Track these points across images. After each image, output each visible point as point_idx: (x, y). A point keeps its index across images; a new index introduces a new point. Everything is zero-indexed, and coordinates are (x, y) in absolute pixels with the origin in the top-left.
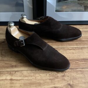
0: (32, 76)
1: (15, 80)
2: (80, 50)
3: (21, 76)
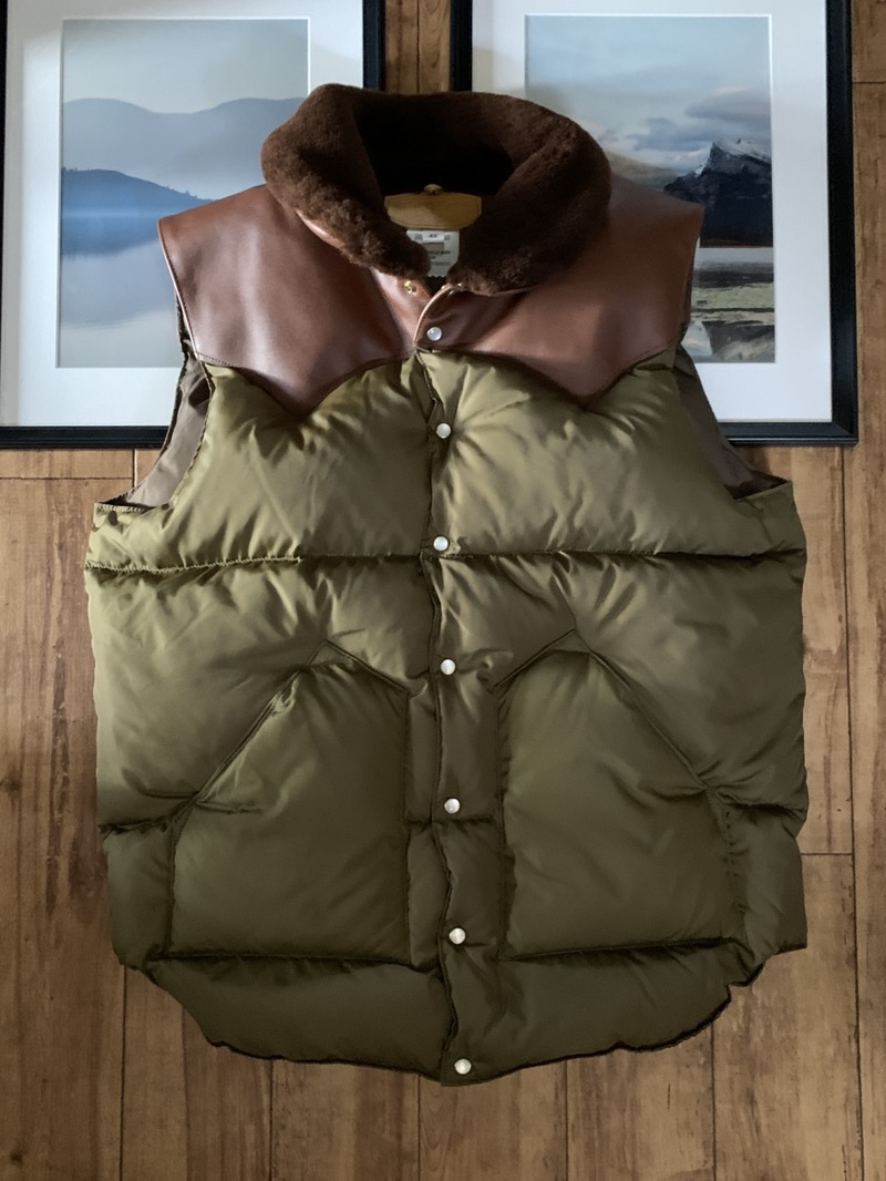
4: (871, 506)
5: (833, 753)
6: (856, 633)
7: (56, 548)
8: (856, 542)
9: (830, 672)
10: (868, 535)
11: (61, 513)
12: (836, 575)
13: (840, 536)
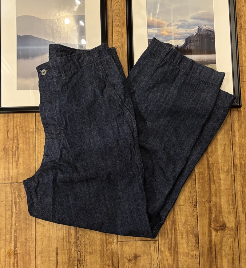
4: (242, 186)
5: (235, 256)
6: (240, 222)
7: (14, 203)
8: (239, 196)
9: (233, 233)
10: (242, 193)
11: (15, 193)
12: (233, 205)
13: (234, 194)
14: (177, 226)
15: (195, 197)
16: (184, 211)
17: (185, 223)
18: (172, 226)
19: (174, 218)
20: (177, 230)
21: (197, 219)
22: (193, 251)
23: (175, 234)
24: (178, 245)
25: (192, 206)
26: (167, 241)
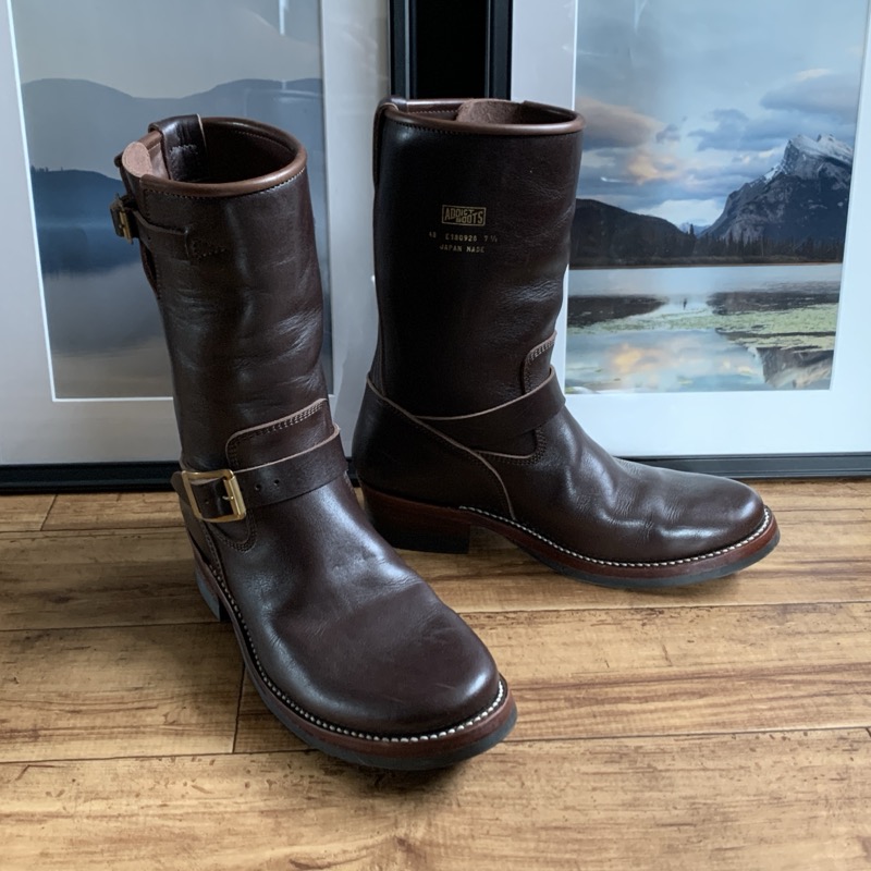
0: (137, 796)
1: (8, 816)
2: (521, 630)
3: (61, 793)
14: (770, 665)
15: (612, 613)
16: (689, 644)
17: (741, 642)
18: (773, 681)
19: (735, 676)
20: (786, 667)
21: (711, 607)
22: (855, 618)
23: (809, 670)
24: (854, 660)
25: (657, 621)
26: (854, 698)
